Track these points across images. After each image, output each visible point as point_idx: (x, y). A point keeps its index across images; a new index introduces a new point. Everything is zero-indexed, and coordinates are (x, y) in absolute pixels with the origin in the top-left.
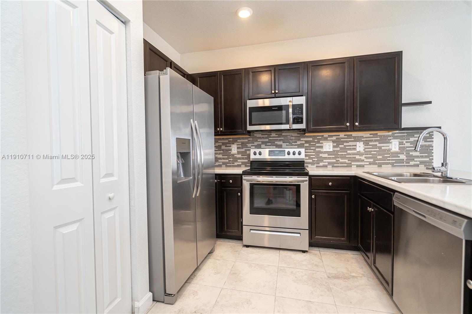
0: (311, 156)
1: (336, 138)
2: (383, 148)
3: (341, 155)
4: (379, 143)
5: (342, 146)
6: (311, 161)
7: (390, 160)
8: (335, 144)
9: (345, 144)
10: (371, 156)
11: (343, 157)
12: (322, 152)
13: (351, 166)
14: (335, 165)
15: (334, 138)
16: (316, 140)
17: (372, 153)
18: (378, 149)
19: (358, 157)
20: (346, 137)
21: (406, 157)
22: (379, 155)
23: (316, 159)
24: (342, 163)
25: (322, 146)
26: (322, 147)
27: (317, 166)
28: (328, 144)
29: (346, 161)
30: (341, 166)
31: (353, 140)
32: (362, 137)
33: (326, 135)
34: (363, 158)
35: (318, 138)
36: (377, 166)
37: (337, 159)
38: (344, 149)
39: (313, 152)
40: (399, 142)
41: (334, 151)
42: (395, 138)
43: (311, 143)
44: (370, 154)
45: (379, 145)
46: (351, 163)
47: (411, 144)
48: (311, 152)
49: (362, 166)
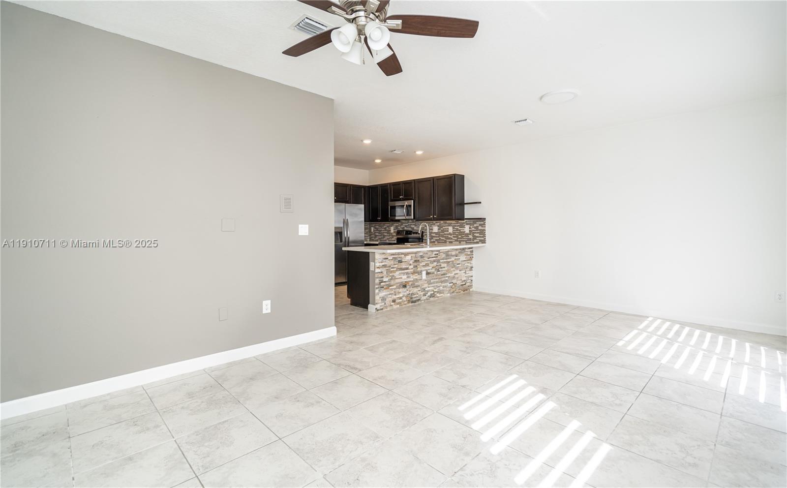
2: (461, 231)
5: (442, 229)
7: (464, 239)
9: (444, 228)
11: (443, 237)
13: (446, 242)
14: (439, 241)
15: (438, 224)
16: (430, 225)
18: (459, 232)
19: (449, 236)
21: (473, 236)
22: (460, 235)
24: (442, 240)
25: (433, 229)
29: (444, 238)
31: (447, 225)
32: (451, 223)
33: (434, 222)
34: (452, 237)
35: (431, 223)
36: (458, 242)
37: (440, 237)
38: (443, 231)
40: (469, 227)
41: (438, 232)
42: (467, 224)
45: (460, 229)
46: (446, 240)
47: (474, 229)
49: (451, 242)
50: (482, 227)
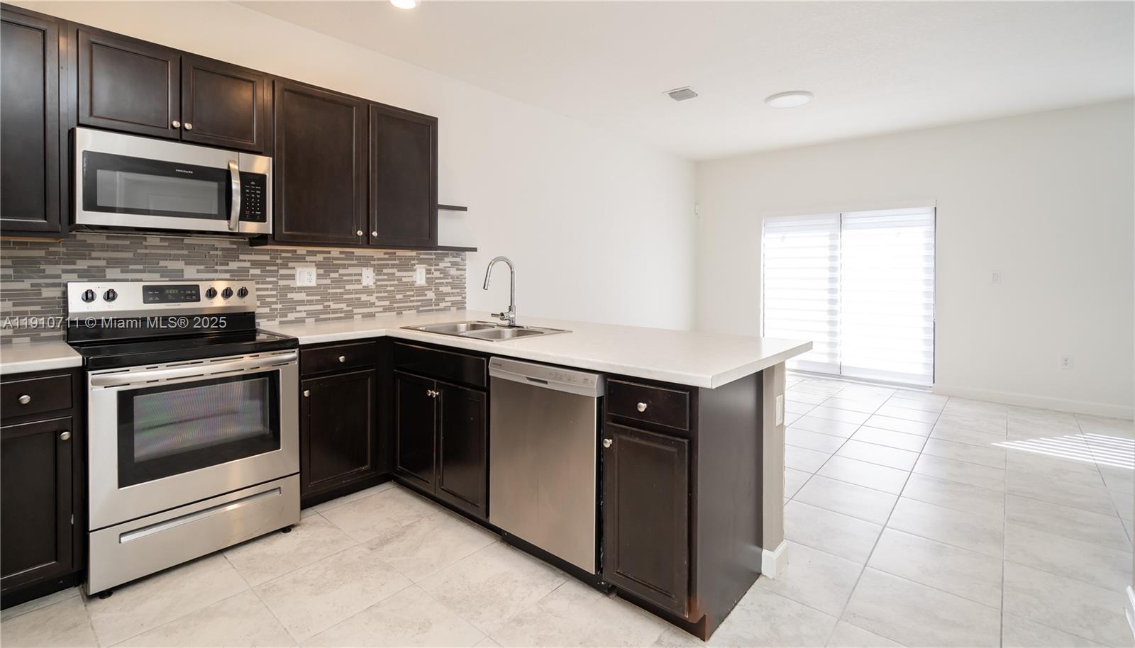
0: (268, 300)
1: (324, 258)
2: (404, 280)
3: (333, 294)
4: (399, 271)
5: (336, 275)
6: (266, 310)
7: (413, 301)
8: (321, 271)
9: (342, 271)
10: (386, 294)
11: (338, 299)
12: (293, 290)
13: (353, 317)
14: (322, 316)
15: (320, 258)
16: (279, 261)
17: (388, 288)
18: (396, 282)
19: (364, 297)
20: (343, 256)
21: (436, 295)
22: (399, 292)
23: (279, 306)
24: (335, 311)
25: (294, 275)
26: (292, 277)
27: (281, 323)
28: (307, 270)
29: (344, 306)
30: (333, 319)
31: (355, 262)
32: (372, 258)
33: (301, 250)
34: (373, 299)
35: (283, 255)
36: (395, 313)
37: (326, 304)
38: (339, 283)
39: (272, 289)
40: (427, 270)
41: (319, 286)
42: (421, 261)
43: (268, 268)
44: (384, 292)
45: (398, 274)
46: (353, 311)
47: (441, 273)
48: (267, 289)
49: (372, 315)
50: (458, 269)
